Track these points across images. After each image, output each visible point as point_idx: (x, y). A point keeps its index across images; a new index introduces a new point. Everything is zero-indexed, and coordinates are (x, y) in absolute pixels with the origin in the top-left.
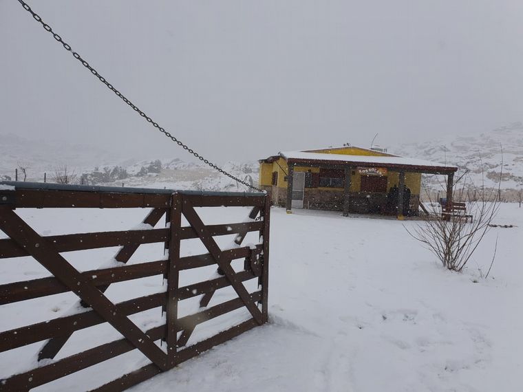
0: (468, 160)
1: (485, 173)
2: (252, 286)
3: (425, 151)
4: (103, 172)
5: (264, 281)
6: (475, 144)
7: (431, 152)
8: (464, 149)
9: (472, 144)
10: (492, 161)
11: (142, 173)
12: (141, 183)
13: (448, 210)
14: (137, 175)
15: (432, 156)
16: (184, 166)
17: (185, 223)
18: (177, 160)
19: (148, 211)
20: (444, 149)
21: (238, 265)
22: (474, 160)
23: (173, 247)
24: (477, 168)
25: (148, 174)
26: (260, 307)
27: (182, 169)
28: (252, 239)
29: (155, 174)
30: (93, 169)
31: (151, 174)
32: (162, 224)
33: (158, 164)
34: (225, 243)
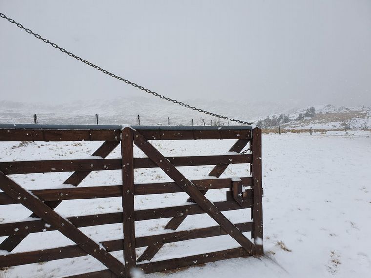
4: (272, 119)
5: (257, 215)
11: (300, 118)
12: (299, 125)
14: (296, 120)
16: (335, 110)
18: (329, 106)
25: (305, 118)
27: (333, 112)
29: (310, 118)
30: (265, 117)
31: (306, 118)
33: (313, 110)
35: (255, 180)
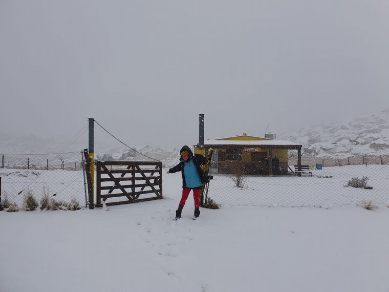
0: (358, 136)
1: (369, 145)
2: (157, 187)
3: (330, 130)
5: (161, 187)
6: (368, 122)
7: (334, 131)
8: (359, 127)
9: (365, 123)
10: (375, 135)
11: (123, 158)
13: (300, 170)
14: (119, 159)
15: (334, 134)
17: (136, 169)
18: (147, 146)
19: (128, 166)
20: (343, 128)
21: (152, 181)
22: (363, 135)
23: (133, 175)
24: (365, 141)
25: (128, 158)
26: (160, 194)
27: (151, 153)
28: (156, 174)
29: (132, 158)
32: (131, 169)
34: (148, 175)
35: (161, 177)
